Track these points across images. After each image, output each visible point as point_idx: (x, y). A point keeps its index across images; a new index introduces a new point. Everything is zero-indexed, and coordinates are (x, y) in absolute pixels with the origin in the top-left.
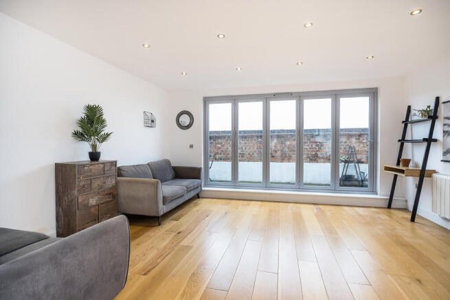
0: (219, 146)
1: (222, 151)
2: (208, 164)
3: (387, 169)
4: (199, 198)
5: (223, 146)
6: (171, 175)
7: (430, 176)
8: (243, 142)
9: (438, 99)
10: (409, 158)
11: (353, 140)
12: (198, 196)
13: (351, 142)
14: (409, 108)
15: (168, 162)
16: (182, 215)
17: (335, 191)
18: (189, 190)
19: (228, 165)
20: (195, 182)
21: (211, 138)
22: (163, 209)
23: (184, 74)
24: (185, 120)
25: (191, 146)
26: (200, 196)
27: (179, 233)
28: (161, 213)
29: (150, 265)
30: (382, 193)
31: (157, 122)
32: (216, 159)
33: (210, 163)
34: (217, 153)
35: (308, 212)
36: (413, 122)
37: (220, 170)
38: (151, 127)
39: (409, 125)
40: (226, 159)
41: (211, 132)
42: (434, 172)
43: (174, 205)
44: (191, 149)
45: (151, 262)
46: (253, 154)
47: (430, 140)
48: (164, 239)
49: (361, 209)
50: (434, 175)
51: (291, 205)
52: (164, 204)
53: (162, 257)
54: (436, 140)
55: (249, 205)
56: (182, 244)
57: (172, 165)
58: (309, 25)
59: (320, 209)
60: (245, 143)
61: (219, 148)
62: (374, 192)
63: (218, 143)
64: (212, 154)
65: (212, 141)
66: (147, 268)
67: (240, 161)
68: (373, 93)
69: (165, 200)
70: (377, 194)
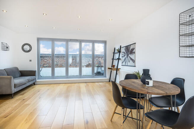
0: (46, 61)
1: (47, 63)
2: (40, 69)
3: (109, 68)
4: (35, 85)
5: (48, 61)
6: (19, 74)
7: (119, 70)
8: (57, 59)
9: (121, 46)
10: (115, 65)
11: (100, 59)
12: (34, 84)
13: (99, 60)
14: (115, 48)
15: (17, 69)
16: (25, 93)
17: (93, 77)
18: (29, 81)
19: (50, 69)
20: (33, 77)
21: (41, 57)
22: (14, 90)
23: (26, 26)
24: (27, 48)
25: (30, 61)
26: (35, 84)
27: (24, 100)
28: (13, 92)
29: (8, 114)
30: (108, 77)
31: (10, 48)
32: (44, 67)
33: (41, 69)
34: (45, 64)
35: (83, 86)
36: (116, 53)
37: (46, 72)
38: (7, 50)
39: (115, 54)
40: (49, 67)
41: (41, 54)
42: (120, 69)
43: (20, 88)
44: (31, 62)
45: (9, 112)
46: (62, 64)
47: (119, 59)
48: (15, 103)
49: (101, 83)
50: (120, 70)
51: (77, 84)
52: (15, 88)
53: (14, 110)
54: (120, 59)
55: (59, 85)
56: (25, 103)
57: (20, 70)
58: (79, 17)
59: (87, 84)
60: (59, 60)
61: (46, 62)
62: (105, 77)
63: (45, 59)
64: (42, 64)
65: (42, 58)
66: (6, 115)
67: (56, 67)
68: (105, 42)
69: (15, 86)
70: (106, 77)
